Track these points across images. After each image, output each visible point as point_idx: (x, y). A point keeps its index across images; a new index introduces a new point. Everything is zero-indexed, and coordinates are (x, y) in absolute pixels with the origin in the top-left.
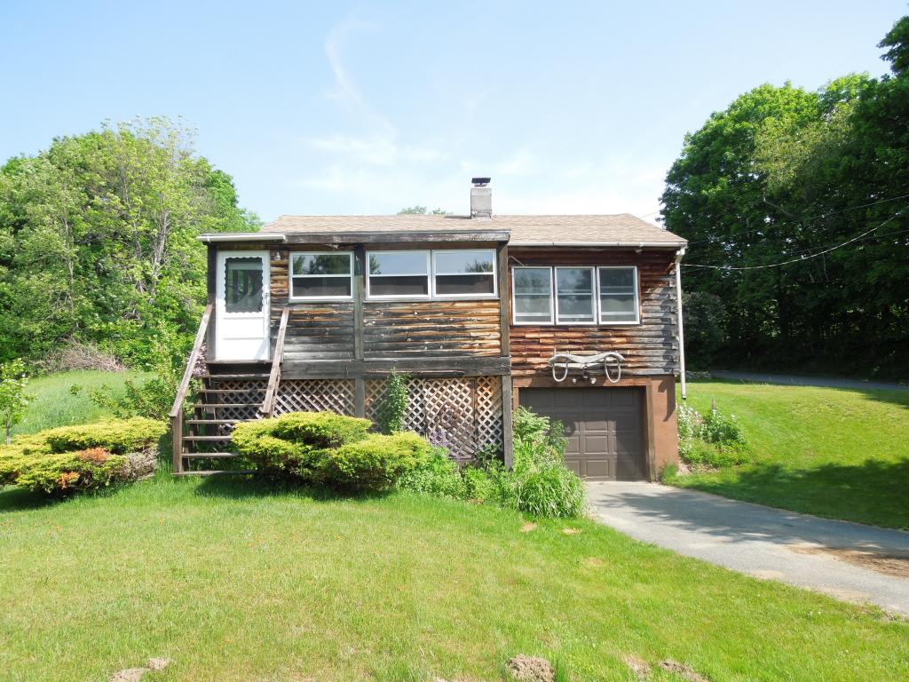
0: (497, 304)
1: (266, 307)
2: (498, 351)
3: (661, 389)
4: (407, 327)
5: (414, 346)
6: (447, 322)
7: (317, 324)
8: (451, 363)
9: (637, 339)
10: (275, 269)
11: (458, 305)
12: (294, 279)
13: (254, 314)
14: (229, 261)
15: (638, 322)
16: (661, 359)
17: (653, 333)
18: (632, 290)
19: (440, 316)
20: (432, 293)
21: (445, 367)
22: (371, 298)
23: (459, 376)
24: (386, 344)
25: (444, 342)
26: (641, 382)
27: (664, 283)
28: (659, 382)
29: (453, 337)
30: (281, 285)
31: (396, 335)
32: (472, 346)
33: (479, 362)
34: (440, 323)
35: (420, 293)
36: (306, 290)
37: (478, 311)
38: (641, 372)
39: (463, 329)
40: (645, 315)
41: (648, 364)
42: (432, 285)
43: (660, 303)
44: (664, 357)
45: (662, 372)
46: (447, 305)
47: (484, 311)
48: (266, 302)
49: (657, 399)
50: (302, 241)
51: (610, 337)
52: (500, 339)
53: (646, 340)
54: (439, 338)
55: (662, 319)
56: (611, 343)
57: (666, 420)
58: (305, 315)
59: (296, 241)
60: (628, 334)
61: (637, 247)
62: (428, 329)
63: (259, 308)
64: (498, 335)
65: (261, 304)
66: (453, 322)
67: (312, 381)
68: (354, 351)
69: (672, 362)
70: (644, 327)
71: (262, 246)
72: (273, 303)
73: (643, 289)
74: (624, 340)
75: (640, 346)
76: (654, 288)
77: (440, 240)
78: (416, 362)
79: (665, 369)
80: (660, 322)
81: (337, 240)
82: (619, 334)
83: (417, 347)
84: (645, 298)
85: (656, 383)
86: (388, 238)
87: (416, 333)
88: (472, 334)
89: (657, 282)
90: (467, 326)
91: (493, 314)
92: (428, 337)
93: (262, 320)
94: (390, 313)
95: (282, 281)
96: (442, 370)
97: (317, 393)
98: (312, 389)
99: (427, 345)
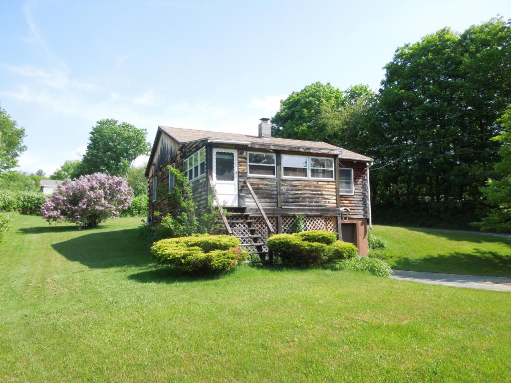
0: (335, 183)
1: (236, 179)
2: (335, 205)
3: (362, 225)
4: (299, 192)
5: (303, 201)
6: (315, 191)
7: (261, 189)
8: (318, 210)
9: (353, 202)
10: (240, 159)
11: (320, 183)
12: (249, 165)
13: (230, 182)
14: (218, 153)
15: (353, 194)
16: (362, 211)
17: (359, 199)
18: (350, 179)
19: (313, 188)
20: (309, 176)
21: (316, 212)
22: (284, 177)
23: (321, 216)
24: (291, 200)
25: (314, 200)
26: (354, 222)
27: (362, 177)
28: (361, 221)
29: (318, 198)
30: (243, 168)
31: (295, 196)
32: (325, 203)
33: (328, 210)
34: (313, 191)
35: (304, 176)
36: (255, 171)
37: (326, 186)
38: (355, 217)
39: (322, 194)
40: (356, 191)
41: (357, 213)
42: (309, 173)
43: (361, 186)
44: (363, 210)
45: (362, 217)
46: (316, 183)
47: (330, 186)
48: (236, 175)
49: (360, 229)
50: (257, 147)
51: (342, 200)
52: (336, 200)
53: (356, 202)
54: (312, 198)
55: (362, 193)
56: (343, 203)
57: (363, 239)
58: (255, 184)
59: (254, 146)
60: (350, 199)
61: (355, 160)
62: (308, 194)
63: (232, 179)
64: (335, 198)
65: (233, 177)
66: (317, 191)
67: (257, 217)
68: (277, 203)
69: (366, 212)
70: (356, 196)
71: (234, 147)
72: (239, 176)
73: (355, 179)
74: (348, 202)
75: (354, 205)
76: (359, 179)
77: (315, 152)
78: (304, 209)
79: (364, 216)
80: (361, 194)
81: (272, 148)
82: (346, 199)
83: (304, 202)
84: (356, 184)
85: (360, 222)
86: (294, 149)
87: (303, 196)
88: (326, 197)
89: (360, 176)
90: (324, 193)
91: (333, 188)
92: (308, 198)
93: (234, 185)
94: (292, 185)
95: (244, 166)
96: (314, 213)
97: (259, 224)
98: (257, 221)
99: (308, 201)
